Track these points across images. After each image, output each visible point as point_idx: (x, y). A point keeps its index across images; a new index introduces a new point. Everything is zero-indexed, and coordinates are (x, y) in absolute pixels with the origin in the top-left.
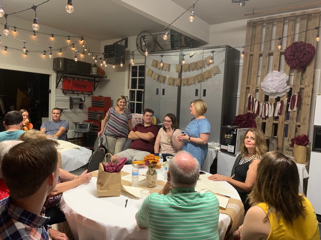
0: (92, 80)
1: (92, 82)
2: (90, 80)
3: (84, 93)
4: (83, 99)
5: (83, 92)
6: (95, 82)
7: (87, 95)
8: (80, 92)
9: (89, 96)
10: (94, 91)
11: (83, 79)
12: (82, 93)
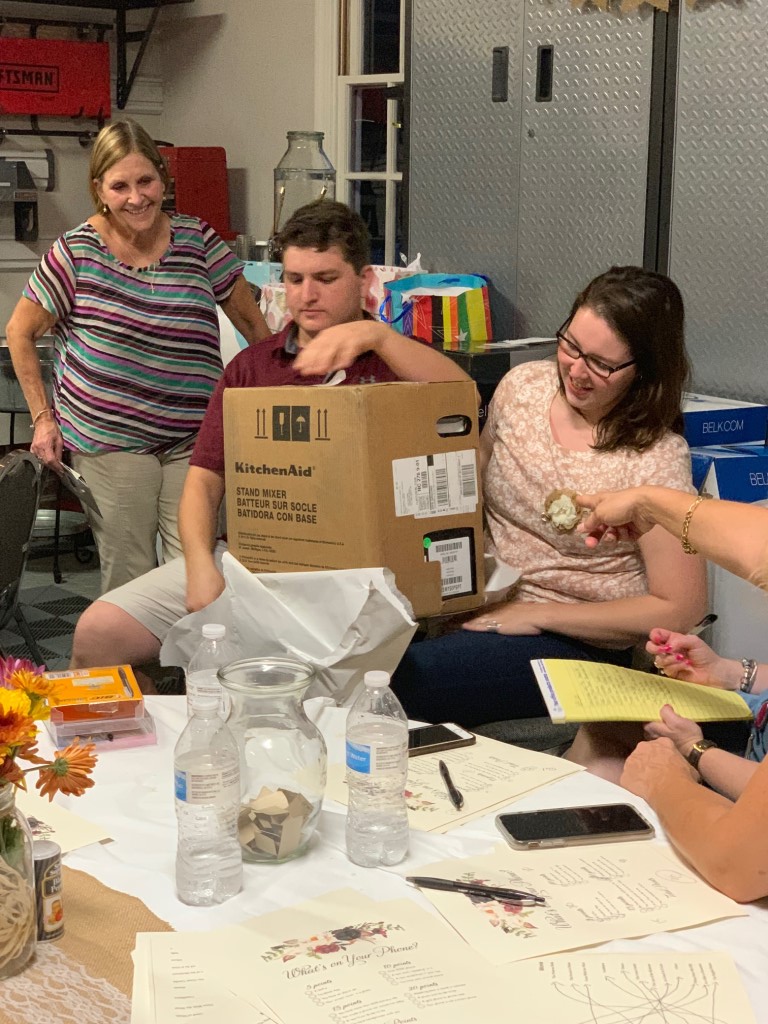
0: (102, 28)
1: (100, 39)
2: (85, 25)
3: (43, 125)
4: (38, 168)
5: (34, 119)
6: (124, 38)
7: (73, 142)
8: (17, 116)
9: (83, 144)
10: (121, 105)
11: (34, 24)
12: (28, 126)
